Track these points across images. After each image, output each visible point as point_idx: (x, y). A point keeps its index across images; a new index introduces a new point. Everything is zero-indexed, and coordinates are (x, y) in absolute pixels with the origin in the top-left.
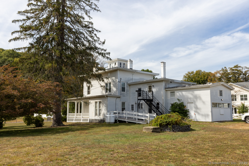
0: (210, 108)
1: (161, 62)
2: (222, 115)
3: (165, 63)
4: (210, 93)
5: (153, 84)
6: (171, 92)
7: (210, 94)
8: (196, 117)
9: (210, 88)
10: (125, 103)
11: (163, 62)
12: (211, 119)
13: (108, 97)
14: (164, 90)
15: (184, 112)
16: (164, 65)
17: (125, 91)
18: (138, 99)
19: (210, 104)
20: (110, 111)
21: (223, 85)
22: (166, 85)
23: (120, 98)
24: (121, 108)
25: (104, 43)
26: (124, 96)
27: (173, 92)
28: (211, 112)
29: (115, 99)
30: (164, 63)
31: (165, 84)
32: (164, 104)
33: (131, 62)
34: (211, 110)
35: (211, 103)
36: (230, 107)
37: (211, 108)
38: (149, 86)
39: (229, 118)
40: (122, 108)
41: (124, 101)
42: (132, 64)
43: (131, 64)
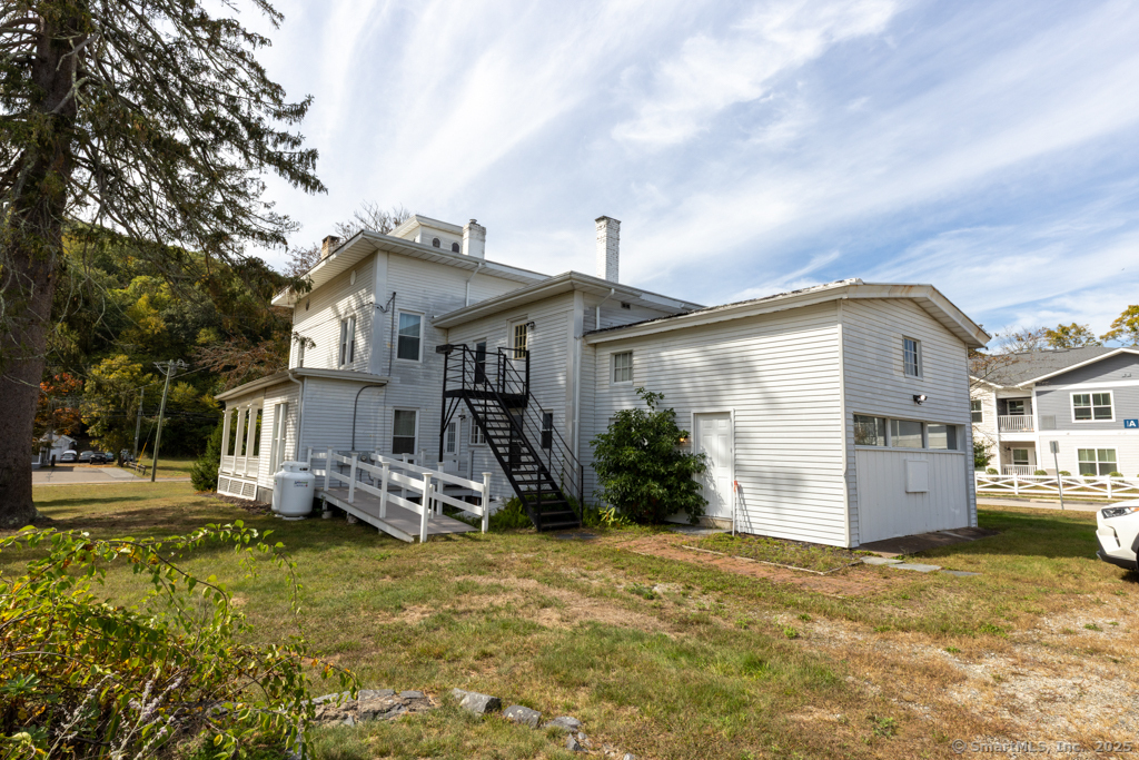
0: (843, 447)
1: (598, 220)
2: (919, 496)
3: (619, 222)
4: (839, 348)
5: (532, 315)
6: (617, 355)
7: (839, 355)
8: (742, 503)
9: (840, 313)
10: (414, 413)
11: (603, 218)
12: (845, 531)
13: (306, 381)
14: (579, 342)
15: (671, 474)
16: (614, 234)
17: (417, 359)
18: (447, 389)
19: (842, 422)
20: (310, 451)
21: (924, 310)
22: (589, 315)
23: (383, 389)
24: (392, 436)
25: (299, 112)
26: (409, 379)
27: (625, 354)
28: (847, 475)
29: (355, 390)
30: (612, 225)
31: (585, 312)
32: (574, 418)
33: (475, 233)
34: (843, 467)
35: (846, 413)
36: (959, 445)
37: (847, 451)
38: (517, 328)
39: (957, 512)
40: (394, 438)
41: (405, 405)
42: (484, 241)
43: (478, 242)
